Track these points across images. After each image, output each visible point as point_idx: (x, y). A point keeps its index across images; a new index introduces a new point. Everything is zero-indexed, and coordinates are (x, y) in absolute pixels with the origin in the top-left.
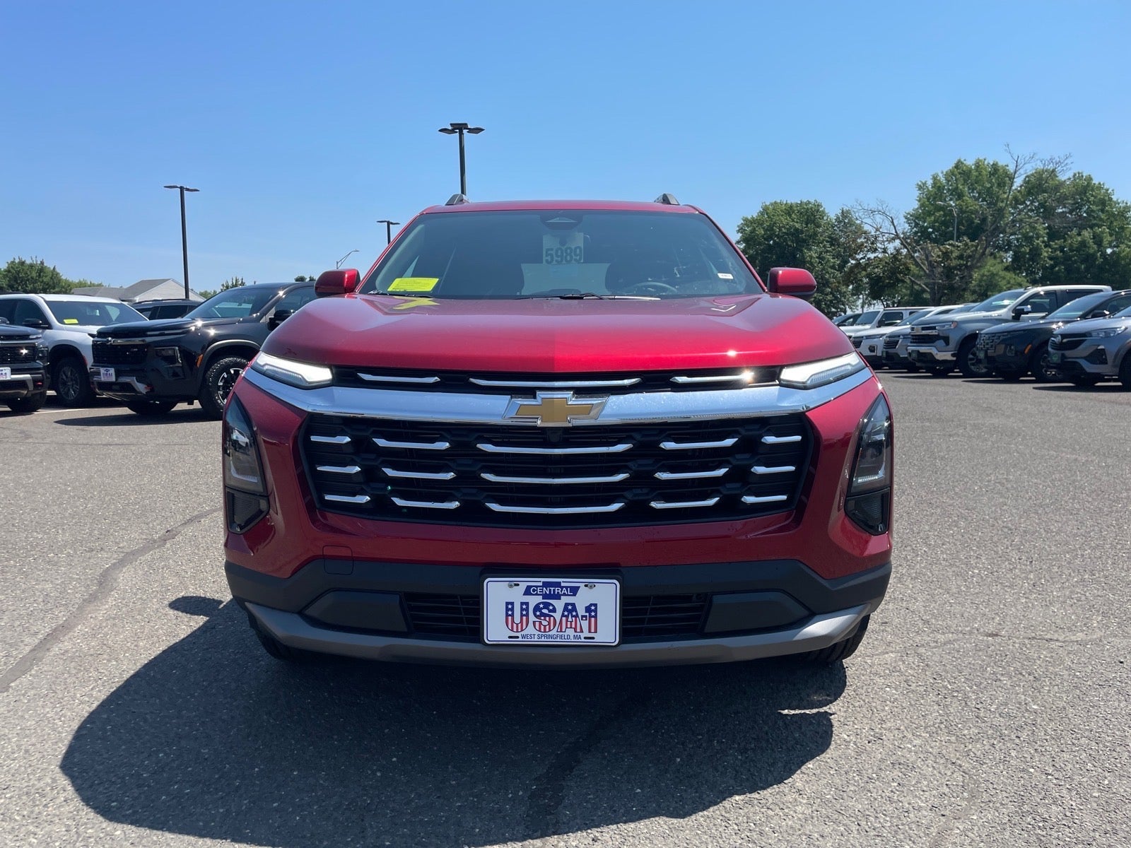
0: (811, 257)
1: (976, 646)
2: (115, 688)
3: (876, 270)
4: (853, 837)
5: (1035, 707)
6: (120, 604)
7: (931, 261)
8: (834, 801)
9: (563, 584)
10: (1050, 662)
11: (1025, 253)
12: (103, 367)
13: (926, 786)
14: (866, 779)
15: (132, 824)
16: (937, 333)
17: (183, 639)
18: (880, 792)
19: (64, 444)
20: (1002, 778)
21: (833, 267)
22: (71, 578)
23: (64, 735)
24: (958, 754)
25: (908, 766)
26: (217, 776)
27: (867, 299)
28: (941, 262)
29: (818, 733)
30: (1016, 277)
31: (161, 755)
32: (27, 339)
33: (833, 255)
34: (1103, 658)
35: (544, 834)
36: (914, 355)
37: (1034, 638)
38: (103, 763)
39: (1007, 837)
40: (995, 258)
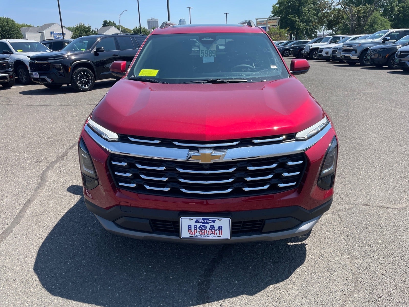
0: (305, 10)
1: (360, 211)
2: (50, 231)
3: (331, 18)
4: (312, 305)
5: (380, 242)
6: (49, 189)
7: (352, 14)
8: (306, 287)
9: (209, 219)
10: (387, 219)
11: (388, 9)
12: (34, 72)
13: (339, 280)
14: (318, 277)
15: (60, 296)
16: (352, 48)
17: (73, 206)
18: (323, 283)
19: (23, 105)
20: (366, 276)
21: (313, 15)
22: (31, 176)
23: (34, 254)
24: (351, 264)
25: (333, 270)
26: (88, 274)
27: (326, 27)
28: (356, 14)
29: (301, 254)
30: (384, 19)
31: (68, 264)
32: (4, 60)
33: (314, 9)
34: (407, 217)
35: (203, 303)
36: (343, 57)
37: (382, 207)
38: (48, 268)
39: (367, 305)
40: (377, 11)
